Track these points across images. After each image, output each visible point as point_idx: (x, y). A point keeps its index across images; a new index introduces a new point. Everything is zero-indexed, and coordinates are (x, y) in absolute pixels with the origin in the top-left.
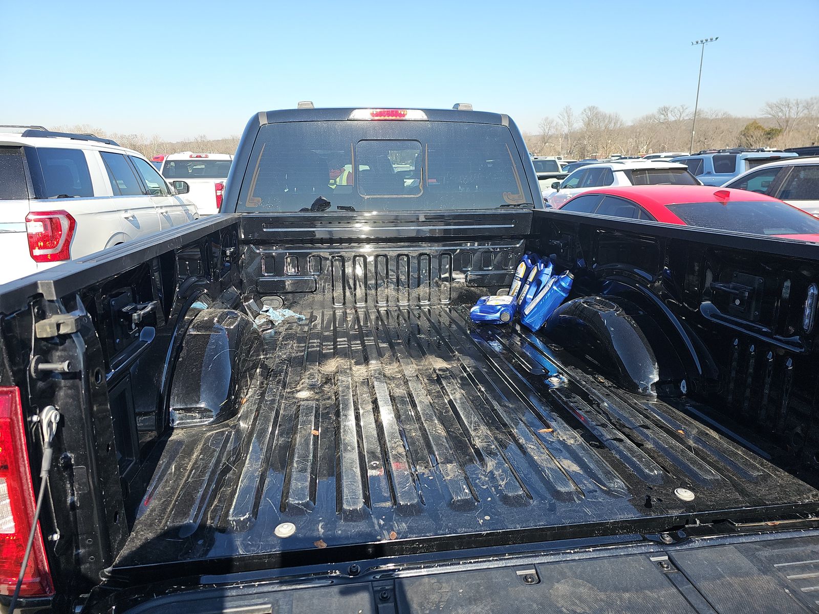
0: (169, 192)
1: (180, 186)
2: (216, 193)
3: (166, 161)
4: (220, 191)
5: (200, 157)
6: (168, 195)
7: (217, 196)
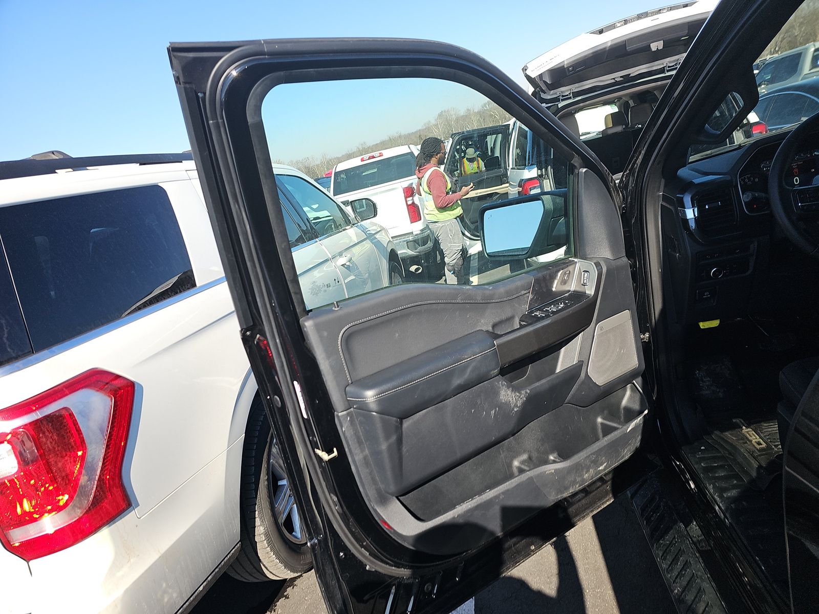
0: (348, 222)
1: (362, 206)
2: (406, 202)
3: (335, 173)
4: (411, 198)
5: (373, 157)
6: (347, 228)
7: (408, 206)
